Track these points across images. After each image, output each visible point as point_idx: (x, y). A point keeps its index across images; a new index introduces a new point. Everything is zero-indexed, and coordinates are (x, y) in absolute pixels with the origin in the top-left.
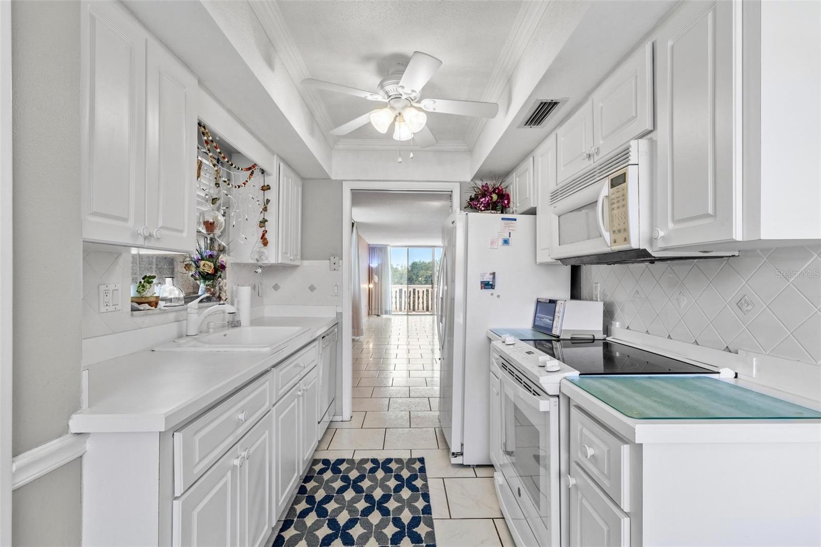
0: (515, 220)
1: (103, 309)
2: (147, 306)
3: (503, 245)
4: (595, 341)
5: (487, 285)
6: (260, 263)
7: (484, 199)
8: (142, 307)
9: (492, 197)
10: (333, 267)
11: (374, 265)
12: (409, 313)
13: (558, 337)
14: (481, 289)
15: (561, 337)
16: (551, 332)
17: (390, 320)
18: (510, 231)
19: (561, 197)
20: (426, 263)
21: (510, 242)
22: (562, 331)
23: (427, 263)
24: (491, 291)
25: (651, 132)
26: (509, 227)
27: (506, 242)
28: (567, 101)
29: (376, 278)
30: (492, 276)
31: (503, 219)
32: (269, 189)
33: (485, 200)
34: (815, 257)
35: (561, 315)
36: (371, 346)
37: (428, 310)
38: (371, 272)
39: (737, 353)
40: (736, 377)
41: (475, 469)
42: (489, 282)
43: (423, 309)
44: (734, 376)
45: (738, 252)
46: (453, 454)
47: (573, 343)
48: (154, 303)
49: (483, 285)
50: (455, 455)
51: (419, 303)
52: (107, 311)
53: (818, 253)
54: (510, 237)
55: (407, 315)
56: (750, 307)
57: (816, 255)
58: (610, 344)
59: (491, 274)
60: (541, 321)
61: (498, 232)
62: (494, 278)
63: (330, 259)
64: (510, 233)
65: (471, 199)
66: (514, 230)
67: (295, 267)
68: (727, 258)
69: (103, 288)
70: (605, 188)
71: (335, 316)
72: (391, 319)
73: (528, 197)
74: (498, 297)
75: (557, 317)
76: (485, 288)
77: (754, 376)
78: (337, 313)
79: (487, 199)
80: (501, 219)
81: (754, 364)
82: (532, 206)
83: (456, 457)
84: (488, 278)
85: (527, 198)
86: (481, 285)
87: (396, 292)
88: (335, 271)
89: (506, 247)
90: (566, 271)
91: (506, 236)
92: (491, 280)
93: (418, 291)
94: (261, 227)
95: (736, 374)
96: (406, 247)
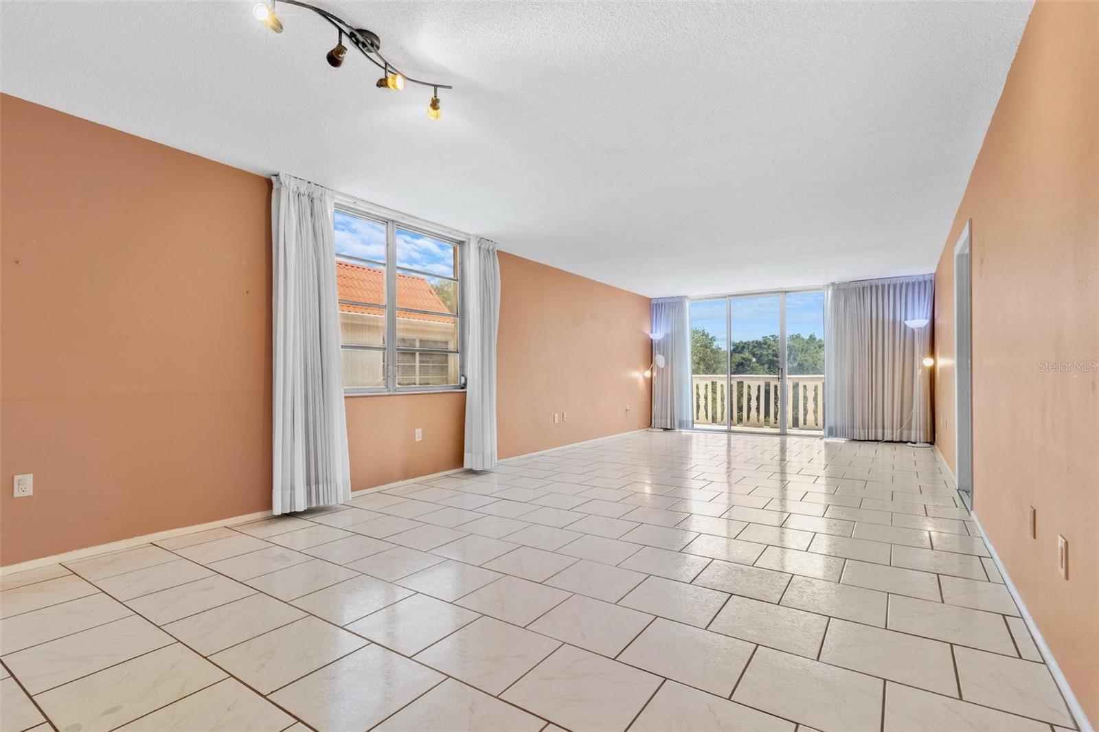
11: (658, 336)
12: (733, 428)
17: (689, 438)
29: (660, 360)
36: (648, 490)
37: (767, 422)
38: (651, 349)
55: (729, 431)
72: (693, 437)
93: (749, 386)
96: (725, 297)
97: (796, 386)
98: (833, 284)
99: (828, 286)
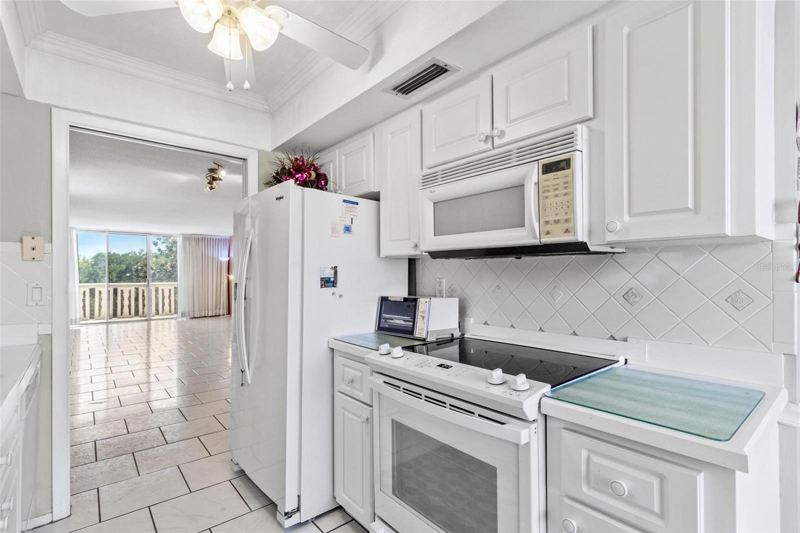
0: (357, 204)
3: (345, 232)
4: (454, 340)
5: (328, 282)
7: (300, 175)
9: (310, 174)
10: (29, 254)
12: (108, 321)
13: (424, 340)
14: (321, 288)
15: (428, 340)
16: (413, 335)
18: (352, 217)
19: (442, 181)
20: (119, 255)
21: (353, 229)
22: (429, 333)
23: (121, 255)
24: (332, 289)
25: (590, 119)
26: (351, 211)
27: (348, 229)
28: (459, 70)
30: (333, 271)
31: (344, 201)
33: (302, 176)
34: (706, 255)
35: (426, 315)
37: (137, 314)
39: (627, 341)
40: (626, 363)
41: (315, 522)
42: (330, 278)
43: (130, 314)
44: (624, 362)
45: (624, 249)
46: (286, 514)
47: (438, 345)
49: (323, 283)
50: (288, 515)
51: (122, 306)
53: (709, 251)
54: (352, 224)
55: (105, 323)
56: (637, 299)
57: (707, 253)
58: (469, 341)
59: (332, 268)
60: (386, 322)
61: (340, 217)
62: (336, 272)
63: (21, 241)
64: (352, 219)
65: (277, 174)
66: (356, 216)
68: (611, 254)
70: (532, 174)
71: (37, 341)
72: (79, 330)
73: (364, 178)
74: (340, 297)
75: (419, 317)
76: (325, 287)
77: (647, 360)
78: (39, 335)
79: (305, 176)
80: (342, 201)
81: (647, 349)
82: (373, 191)
83: (291, 516)
84: (329, 274)
85: (363, 180)
86: (321, 282)
87: (84, 293)
88: (34, 263)
89: (347, 235)
90: (405, 266)
91: (348, 223)
92: (333, 276)
93: (122, 291)
95: (626, 360)
96: (106, 232)
97: (157, 290)
98: (182, 234)
99: (179, 235)
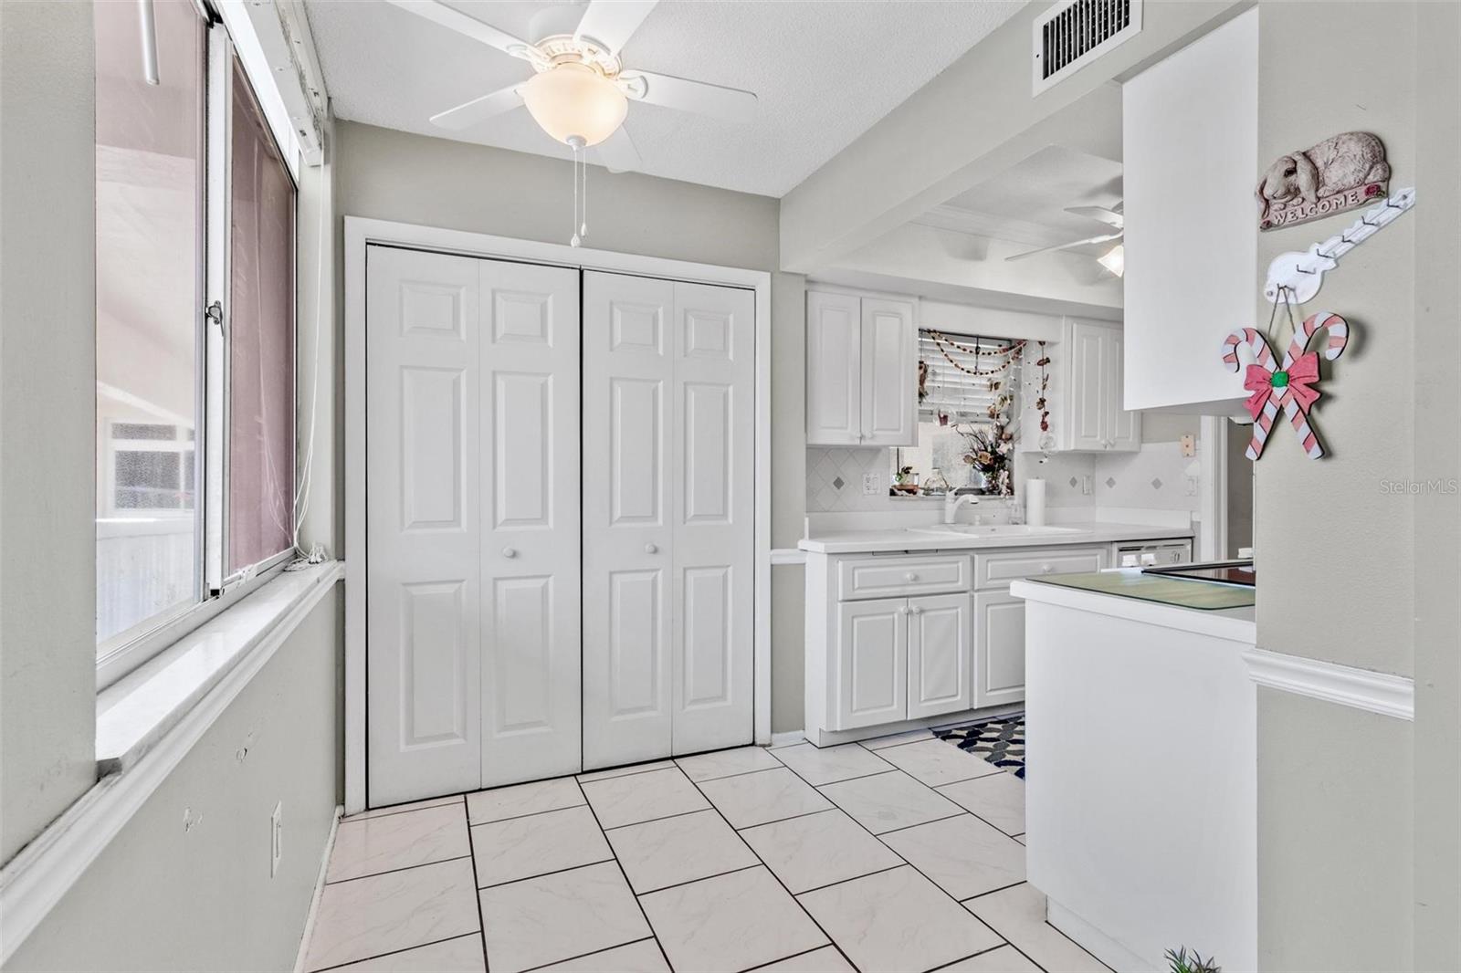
1: (866, 491)
2: (904, 492)
6: (1045, 451)
8: (899, 493)
10: (1186, 451)
32: (1049, 362)
48: (912, 491)
52: (869, 494)
63: (1181, 440)
67: (1131, 454)
69: (865, 476)
71: (1190, 526)
88: (1187, 459)
94: (1040, 409)
